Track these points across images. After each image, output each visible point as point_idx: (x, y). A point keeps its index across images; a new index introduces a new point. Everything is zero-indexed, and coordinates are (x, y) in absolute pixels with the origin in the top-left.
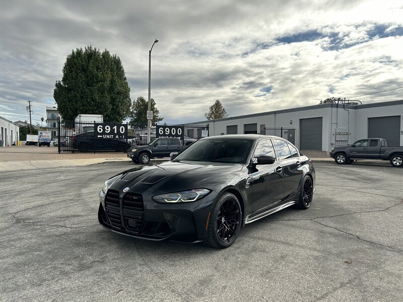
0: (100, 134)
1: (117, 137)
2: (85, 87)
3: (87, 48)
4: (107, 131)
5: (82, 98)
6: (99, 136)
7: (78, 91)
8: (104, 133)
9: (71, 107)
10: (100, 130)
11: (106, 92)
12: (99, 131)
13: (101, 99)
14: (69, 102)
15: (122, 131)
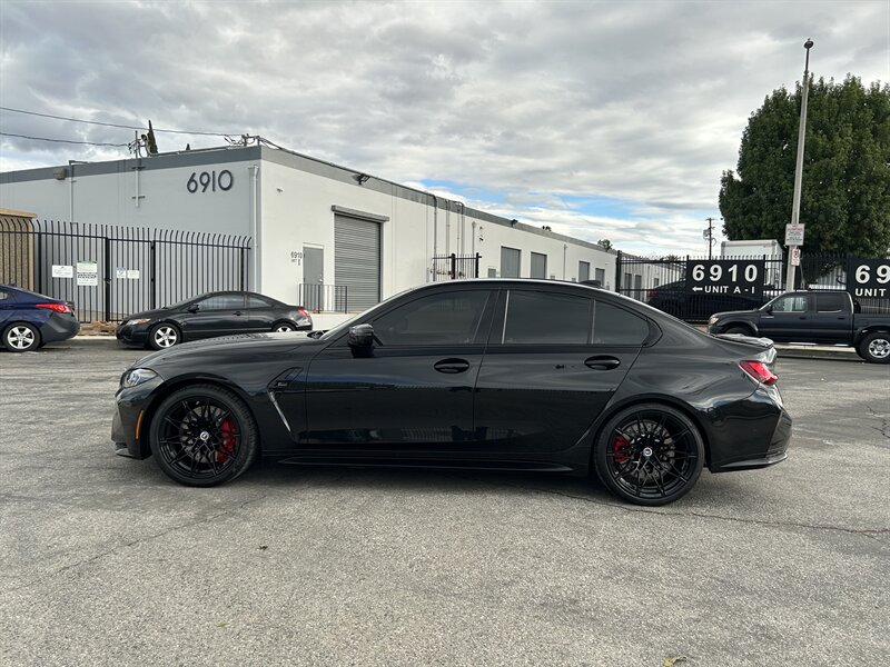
0: (698, 284)
1: (737, 290)
2: (781, 177)
3: (801, 84)
4: (715, 277)
5: (772, 202)
6: (695, 289)
7: (763, 187)
8: (707, 282)
9: (750, 225)
10: (699, 275)
11: (835, 183)
12: (695, 277)
13: (818, 201)
14: (744, 214)
15: (751, 277)
